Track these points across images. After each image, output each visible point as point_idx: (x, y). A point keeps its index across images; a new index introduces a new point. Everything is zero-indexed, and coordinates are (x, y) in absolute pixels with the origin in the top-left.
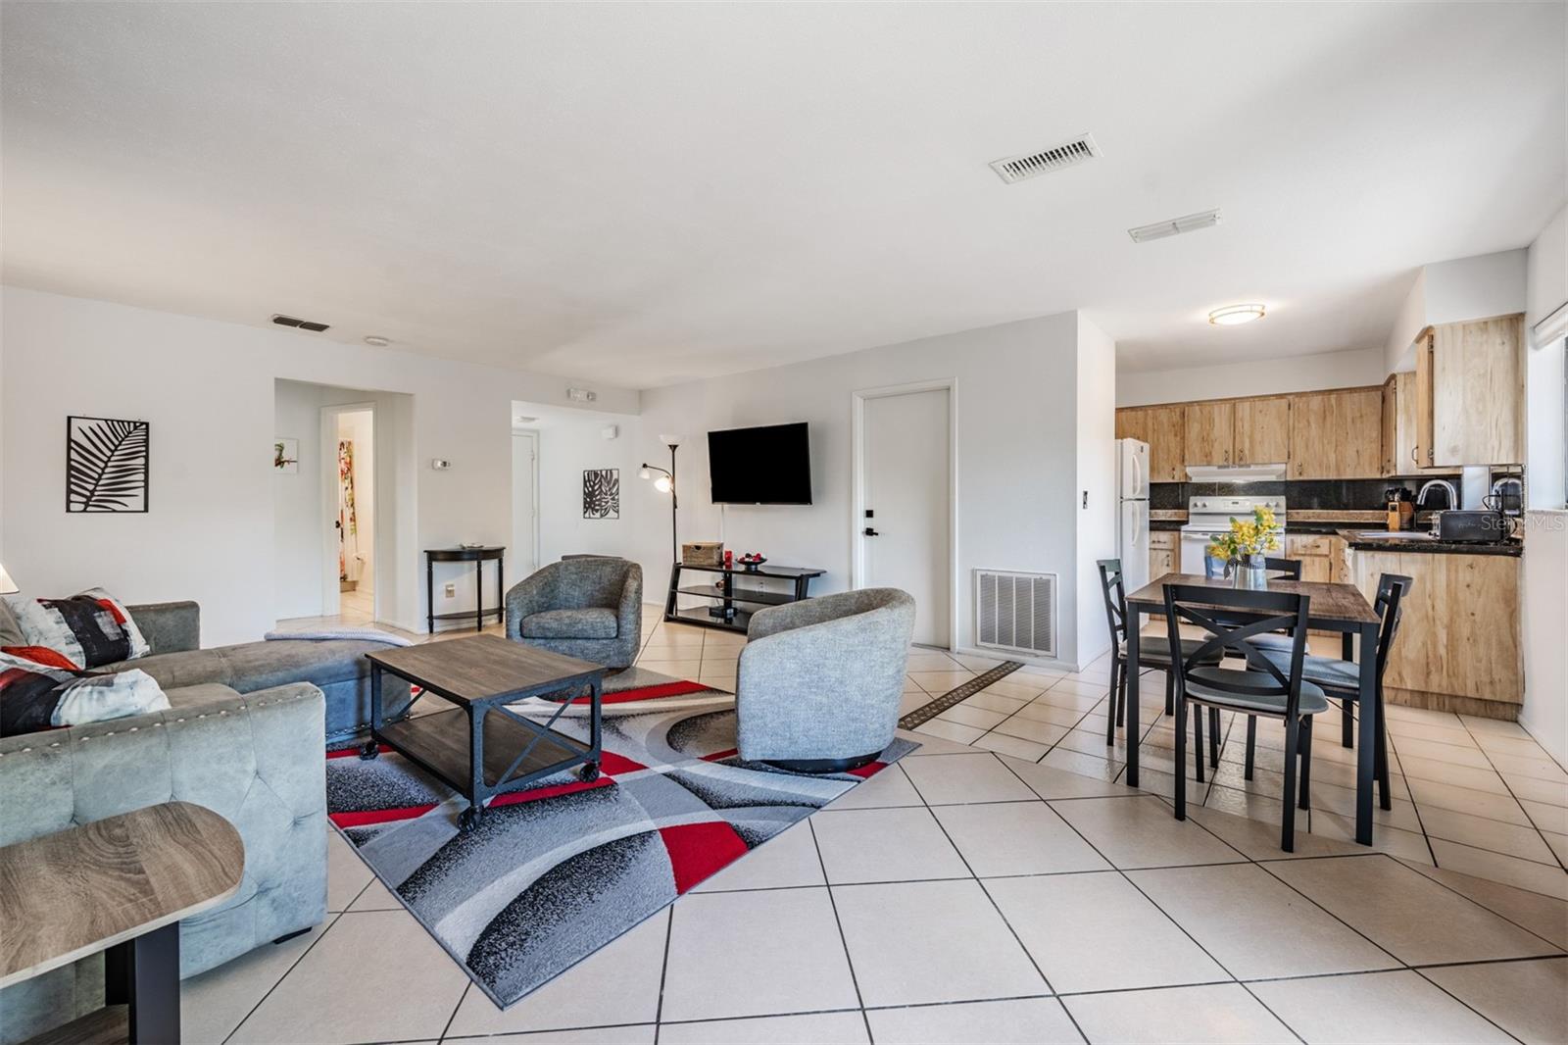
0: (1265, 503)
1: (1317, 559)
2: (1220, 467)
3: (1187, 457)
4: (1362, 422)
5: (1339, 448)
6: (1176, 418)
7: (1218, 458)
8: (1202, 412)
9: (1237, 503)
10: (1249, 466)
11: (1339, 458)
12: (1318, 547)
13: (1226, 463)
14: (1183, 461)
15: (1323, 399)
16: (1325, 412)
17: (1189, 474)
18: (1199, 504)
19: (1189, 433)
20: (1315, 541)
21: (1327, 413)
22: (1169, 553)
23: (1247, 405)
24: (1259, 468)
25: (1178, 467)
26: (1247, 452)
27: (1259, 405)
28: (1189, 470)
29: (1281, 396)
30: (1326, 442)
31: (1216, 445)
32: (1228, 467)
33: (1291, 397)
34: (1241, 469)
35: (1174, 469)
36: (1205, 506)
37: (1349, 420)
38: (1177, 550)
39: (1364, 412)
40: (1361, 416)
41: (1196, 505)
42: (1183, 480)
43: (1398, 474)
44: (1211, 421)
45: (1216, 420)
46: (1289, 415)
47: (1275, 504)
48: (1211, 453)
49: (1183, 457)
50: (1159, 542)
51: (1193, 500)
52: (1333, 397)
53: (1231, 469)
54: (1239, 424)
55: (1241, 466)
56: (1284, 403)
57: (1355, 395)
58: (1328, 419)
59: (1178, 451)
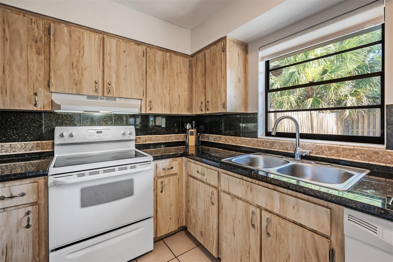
0: (122, 132)
1: (171, 178)
2: (89, 97)
3: (53, 81)
4: (181, 77)
5: (171, 92)
6: (39, 32)
7: (88, 89)
8: (70, 35)
9: (101, 132)
10: (114, 98)
11: (171, 99)
12: (172, 168)
13: (96, 94)
14: (49, 86)
15: (163, 55)
16: (164, 64)
17: (55, 101)
18: (65, 134)
19: (56, 54)
20: (170, 164)
21: (165, 66)
22: (30, 208)
23: (114, 41)
24: (123, 101)
25: (42, 92)
26: (113, 85)
27: (123, 44)
28: (56, 98)
29: (139, 43)
30: (164, 87)
31: (86, 73)
32: (96, 98)
33: (144, 47)
34: (108, 101)
35: (35, 94)
36: (71, 136)
37: (175, 74)
38: (42, 202)
39: (182, 71)
40: (181, 73)
41: (62, 136)
42: (48, 109)
43: (227, 111)
44: (81, 49)
45: (86, 48)
46: (143, 60)
47: (129, 132)
48: (80, 82)
49: (49, 82)
50: (12, 197)
51: (58, 130)
52: (168, 54)
53: (99, 101)
54: (107, 58)
55: (108, 98)
56: (141, 49)
57: (178, 57)
58: (166, 70)
59: (42, 73)
